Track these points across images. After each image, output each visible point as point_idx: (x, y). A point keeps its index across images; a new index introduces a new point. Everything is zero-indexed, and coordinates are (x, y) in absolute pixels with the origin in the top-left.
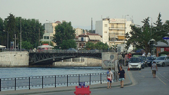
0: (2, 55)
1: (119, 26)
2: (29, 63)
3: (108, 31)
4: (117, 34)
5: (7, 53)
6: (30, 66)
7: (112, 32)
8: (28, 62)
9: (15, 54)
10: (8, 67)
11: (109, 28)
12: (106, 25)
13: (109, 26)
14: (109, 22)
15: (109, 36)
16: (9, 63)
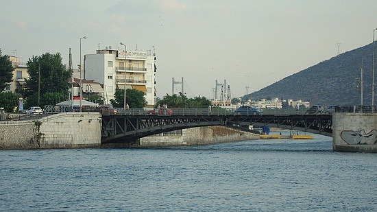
0: (59, 120)
1: (134, 65)
2: (102, 138)
3: (114, 76)
4: (130, 82)
5: (67, 116)
6: (104, 145)
7: (121, 77)
8: (100, 135)
9: (79, 119)
10: (69, 147)
11: (116, 68)
12: (110, 63)
13: (116, 64)
14: (117, 56)
15: (117, 85)
16: (70, 139)
